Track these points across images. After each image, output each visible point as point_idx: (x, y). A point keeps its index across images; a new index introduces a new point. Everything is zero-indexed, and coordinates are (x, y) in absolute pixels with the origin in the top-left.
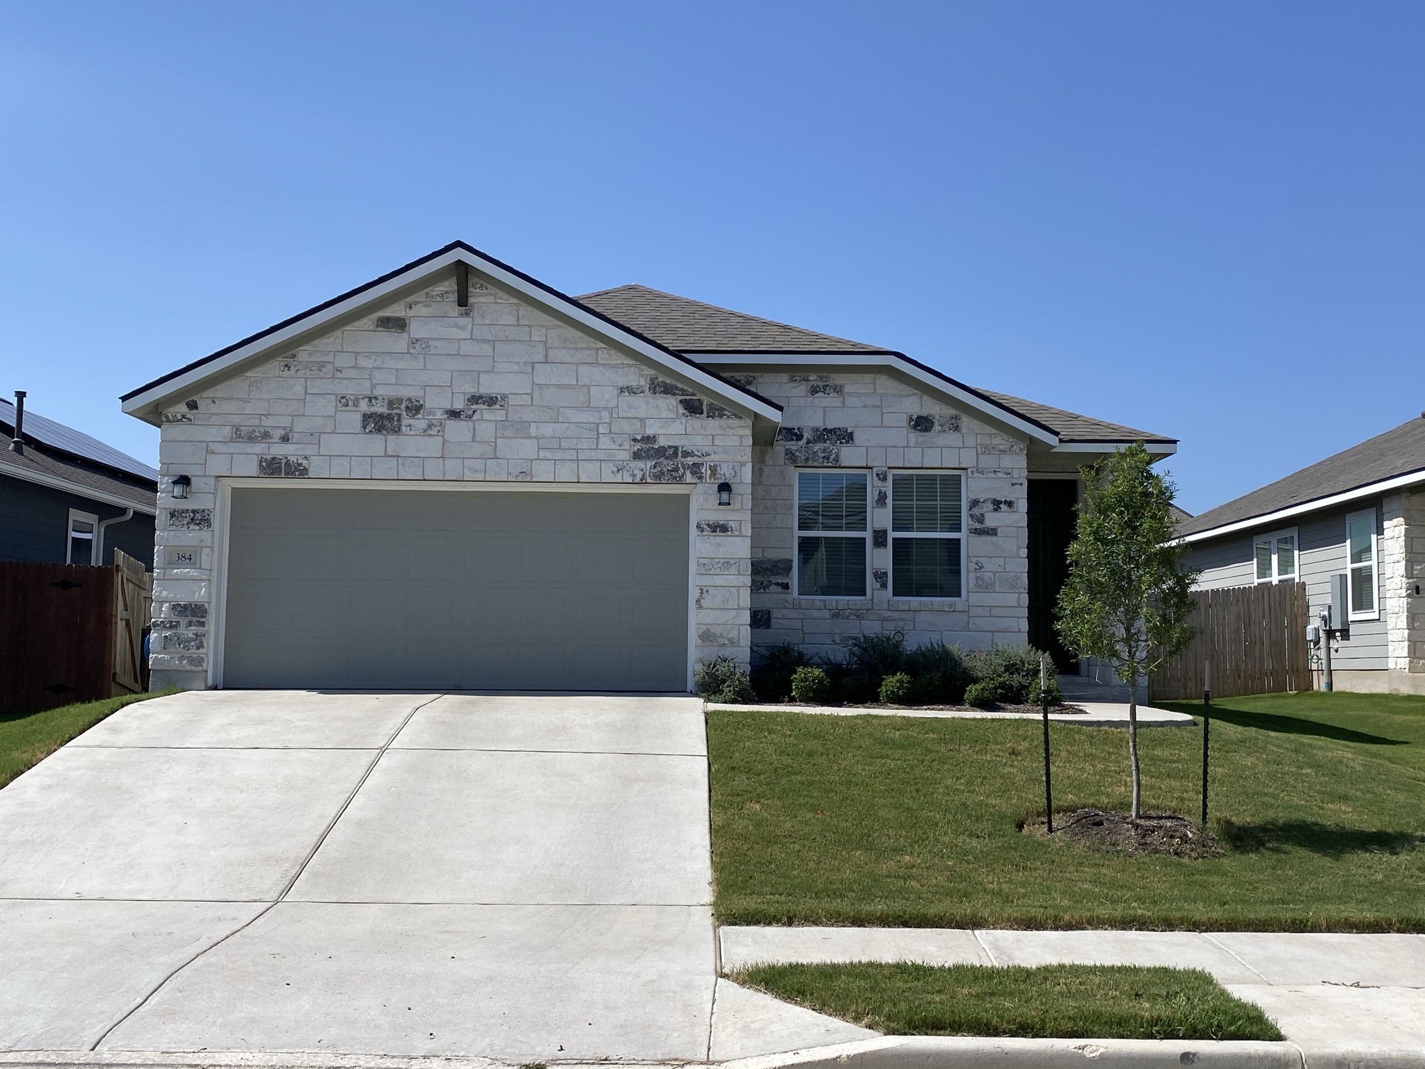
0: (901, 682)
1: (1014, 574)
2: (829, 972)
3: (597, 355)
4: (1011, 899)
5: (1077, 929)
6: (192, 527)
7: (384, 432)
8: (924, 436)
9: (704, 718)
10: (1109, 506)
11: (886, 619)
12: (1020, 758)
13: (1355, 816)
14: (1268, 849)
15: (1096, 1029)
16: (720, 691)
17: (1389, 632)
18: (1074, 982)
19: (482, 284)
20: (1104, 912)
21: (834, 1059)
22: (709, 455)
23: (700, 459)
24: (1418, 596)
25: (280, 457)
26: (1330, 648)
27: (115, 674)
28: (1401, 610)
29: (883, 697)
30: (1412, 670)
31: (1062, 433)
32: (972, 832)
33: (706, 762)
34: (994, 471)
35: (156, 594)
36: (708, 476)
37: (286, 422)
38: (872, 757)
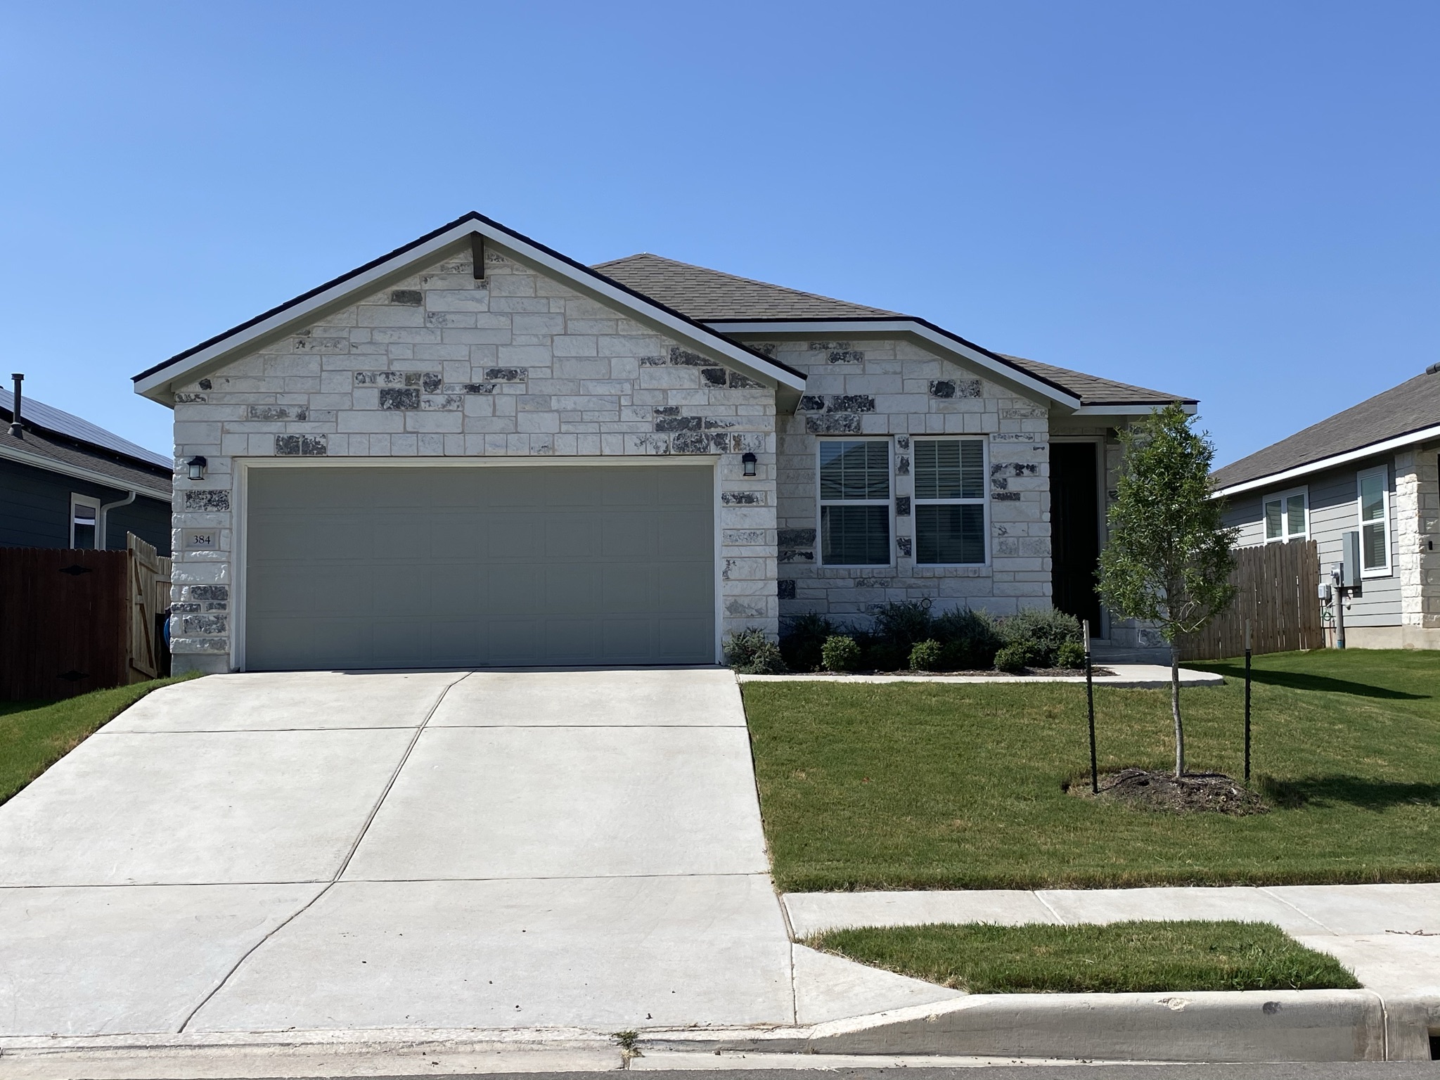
0: (932, 649)
1: (1037, 539)
2: (904, 935)
3: (617, 325)
4: (1066, 859)
5: (1136, 886)
6: (209, 508)
7: (403, 408)
8: (945, 402)
9: (739, 690)
10: (1149, 468)
11: (911, 587)
12: (1057, 721)
13: (1392, 770)
14: (1312, 804)
15: (1177, 982)
16: (750, 662)
17: (1402, 588)
18: (1147, 938)
19: (498, 256)
20: (1161, 869)
21: (923, 1019)
22: (733, 425)
23: (723, 430)
24: (1431, 551)
25: (297, 436)
26: (1342, 606)
27: (131, 660)
28: (1414, 566)
29: (913, 664)
30: (1426, 625)
31: (1084, 396)
32: (1019, 794)
33: (747, 733)
34: (1016, 436)
35: (175, 577)
36: (732, 446)
37: (302, 400)
38: (911, 724)
